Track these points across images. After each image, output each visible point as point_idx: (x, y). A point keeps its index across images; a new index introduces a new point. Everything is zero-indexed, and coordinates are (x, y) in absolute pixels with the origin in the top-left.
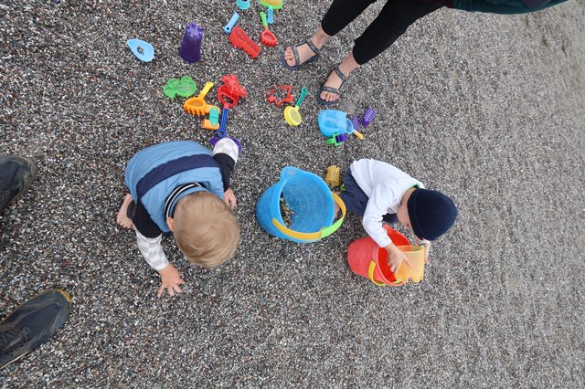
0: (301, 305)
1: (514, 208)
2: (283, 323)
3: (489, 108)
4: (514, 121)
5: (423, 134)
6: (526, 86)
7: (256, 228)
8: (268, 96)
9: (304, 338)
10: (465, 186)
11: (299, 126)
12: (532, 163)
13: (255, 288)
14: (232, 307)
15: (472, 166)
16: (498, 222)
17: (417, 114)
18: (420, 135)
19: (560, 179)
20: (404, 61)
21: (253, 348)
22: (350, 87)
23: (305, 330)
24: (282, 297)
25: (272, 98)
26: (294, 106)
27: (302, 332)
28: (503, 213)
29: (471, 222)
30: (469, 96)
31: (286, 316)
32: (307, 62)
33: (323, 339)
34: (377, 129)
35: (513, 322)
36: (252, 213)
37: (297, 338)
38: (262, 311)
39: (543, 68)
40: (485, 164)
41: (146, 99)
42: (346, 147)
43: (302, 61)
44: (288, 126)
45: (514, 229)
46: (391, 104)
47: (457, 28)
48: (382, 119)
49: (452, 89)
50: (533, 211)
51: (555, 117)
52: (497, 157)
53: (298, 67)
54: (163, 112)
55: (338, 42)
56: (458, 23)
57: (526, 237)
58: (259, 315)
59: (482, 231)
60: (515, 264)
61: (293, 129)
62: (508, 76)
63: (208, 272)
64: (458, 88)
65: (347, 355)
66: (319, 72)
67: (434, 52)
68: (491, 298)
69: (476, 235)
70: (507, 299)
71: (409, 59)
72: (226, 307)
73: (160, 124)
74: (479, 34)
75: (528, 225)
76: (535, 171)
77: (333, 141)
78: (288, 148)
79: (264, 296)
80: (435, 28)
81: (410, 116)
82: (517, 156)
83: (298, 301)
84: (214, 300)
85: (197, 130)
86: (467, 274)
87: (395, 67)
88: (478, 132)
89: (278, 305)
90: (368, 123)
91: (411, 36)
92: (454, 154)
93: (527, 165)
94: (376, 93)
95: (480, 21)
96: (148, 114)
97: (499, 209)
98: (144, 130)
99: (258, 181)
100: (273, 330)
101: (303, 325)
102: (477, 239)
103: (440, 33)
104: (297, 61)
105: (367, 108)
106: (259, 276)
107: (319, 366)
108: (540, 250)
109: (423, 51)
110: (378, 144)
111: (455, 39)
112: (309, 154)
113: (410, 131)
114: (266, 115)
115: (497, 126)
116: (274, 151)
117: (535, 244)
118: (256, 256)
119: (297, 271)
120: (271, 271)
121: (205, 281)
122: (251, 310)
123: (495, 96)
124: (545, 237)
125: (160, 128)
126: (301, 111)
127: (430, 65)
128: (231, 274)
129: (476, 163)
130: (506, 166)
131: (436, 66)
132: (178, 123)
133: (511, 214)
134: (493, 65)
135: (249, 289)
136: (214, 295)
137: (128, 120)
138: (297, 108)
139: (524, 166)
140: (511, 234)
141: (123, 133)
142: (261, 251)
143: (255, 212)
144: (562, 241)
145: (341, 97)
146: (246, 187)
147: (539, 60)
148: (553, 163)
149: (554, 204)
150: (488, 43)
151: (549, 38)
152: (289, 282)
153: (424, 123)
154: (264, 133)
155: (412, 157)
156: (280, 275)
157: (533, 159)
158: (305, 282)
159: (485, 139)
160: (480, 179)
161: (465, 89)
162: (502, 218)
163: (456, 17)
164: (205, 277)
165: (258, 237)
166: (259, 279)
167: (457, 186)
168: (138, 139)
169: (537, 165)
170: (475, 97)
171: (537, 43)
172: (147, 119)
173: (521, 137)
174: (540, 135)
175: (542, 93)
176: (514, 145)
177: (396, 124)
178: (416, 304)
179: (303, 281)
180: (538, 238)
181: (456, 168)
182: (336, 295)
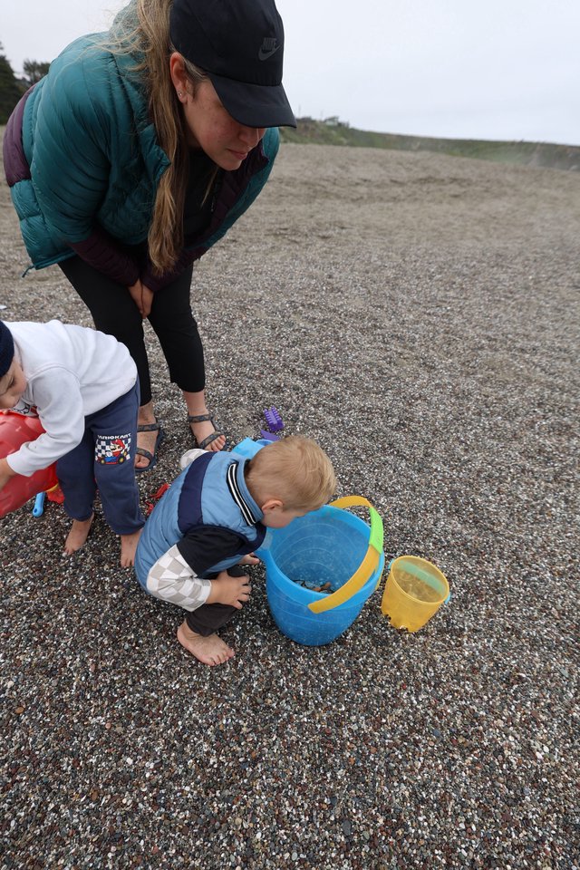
0: (484, 670)
1: (490, 334)
2: (501, 724)
3: (356, 305)
4: (387, 291)
5: (337, 376)
6: (357, 266)
7: (314, 657)
9: (549, 706)
10: (432, 368)
12: (446, 296)
14: (423, 801)
15: (411, 349)
16: (499, 356)
17: (311, 370)
18: (337, 380)
19: (480, 282)
20: (243, 352)
21: (526, 822)
22: (225, 420)
23: (534, 694)
24: (452, 692)
27: (536, 702)
28: (490, 347)
29: (483, 382)
30: (329, 316)
31: (490, 710)
32: (158, 447)
33: (566, 672)
34: (295, 419)
36: (287, 645)
37: (544, 718)
38: (460, 747)
39: (349, 249)
40: (417, 336)
41: (10, 684)
43: (151, 450)
45: (518, 345)
46: (279, 389)
47: (251, 293)
48: (288, 408)
49: (309, 326)
50: (504, 319)
51: (407, 259)
52: (418, 322)
53: (153, 460)
54: (50, 674)
55: (168, 403)
56: (246, 290)
57: (536, 339)
58: (464, 758)
59: (500, 377)
60: (566, 365)
62: (335, 276)
63: (332, 797)
64: (313, 321)
66: (180, 441)
67: (256, 322)
69: (503, 384)
71: (245, 348)
72: (417, 814)
73: (60, 690)
74: (272, 280)
75: (520, 330)
76: (457, 298)
79: (433, 723)
80: (234, 311)
81: (307, 378)
82: (430, 305)
83: (474, 670)
84: (390, 829)
85: (115, 641)
86: (553, 419)
87: (242, 364)
88: (375, 326)
89: (462, 709)
90: (280, 423)
91: (223, 334)
92: (385, 359)
93: (445, 302)
94: (254, 396)
95: (261, 273)
96: (31, 699)
97: (482, 348)
98: (45, 724)
100: (507, 752)
101: (524, 691)
102: (509, 386)
103: (243, 309)
104: (147, 455)
105: (262, 415)
106: (394, 706)
108: (561, 333)
109: (247, 331)
110: (314, 428)
111: (261, 300)
113: (324, 387)
115: (382, 307)
117: (549, 334)
118: (359, 687)
119: (422, 638)
120: (397, 679)
121: (345, 818)
122: (447, 768)
123: (346, 294)
124: (545, 322)
125: (65, 696)
127: (268, 332)
128: (362, 756)
129: (411, 344)
130: (434, 319)
131: (273, 328)
132: (82, 661)
133: (495, 340)
134: (313, 282)
136: (381, 821)
137: (10, 740)
139: (445, 305)
140: (522, 350)
141: (17, 766)
142: (355, 673)
143: (289, 640)
144: (559, 310)
145: (227, 434)
146: (244, 627)
147: (339, 248)
148: (458, 280)
149: (508, 298)
150: (289, 276)
151: (325, 233)
152: (433, 663)
153: (326, 368)
155: (356, 401)
156: (411, 670)
157: (441, 294)
158: (448, 637)
159: (388, 323)
160: (433, 349)
161: (319, 315)
162: (496, 350)
163: (240, 290)
164: (338, 811)
165: (330, 663)
166: (399, 711)
168: (48, 746)
169: (451, 294)
170: (335, 311)
171: (320, 243)
172: (35, 707)
173: (409, 292)
174: (418, 278)
175: (374, 258)
176: (414, 302)
177: (305, 396)
178: (567, 501)
179: (444, 641)
180: (543, 328)
181: (403, 365)
182: (495, 604)
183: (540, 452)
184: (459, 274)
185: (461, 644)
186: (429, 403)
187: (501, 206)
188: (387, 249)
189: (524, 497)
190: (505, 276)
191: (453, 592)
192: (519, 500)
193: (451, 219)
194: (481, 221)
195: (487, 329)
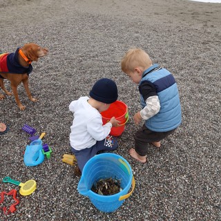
1: (80, 54)
8: (9, 213)
10: (70, 75)
11: (36, 181)
13: (158, 201)
15: (58, 71)
19: (63, 35)
25: (12, 209)
26: (20, 187)
28: (84, 59)
34: (37, 124)
40: (57, 65)
42: (52, 144)
44: (36, 191)
48: (30, 120)
51: (28, 33)
52: (53, 59)
57: (94, 51)
61: (39, 185)
65: (176, 137)
69: (97, 72)
75: (88, 50)
76: (59, 44)
77: (48, 154)
78: (56, 189)
79: (161, 194)
90: (33, 130)
92: (52, 79)
93: (56, 47)
97: (81, 61)
99: (84, 211)
105: (21, 130)
107: (187, 153)
108: (99, 46)
110: (48, 123)
112: (58, 171)
114: (28, 212)
116: (58, 200)
117: (97, 48)
126: (24, 181)
130: (58, 56)
133: (83, 56)
135: (160, 205)
138: (21, 184)
140: (94, 57)
144: (93, 38)
148: (55, 37)
149: (76, 39)
154: (43, 212)
155: (55, 102)
157: (53, 44)
160: (66, 68)
167: (71, 79)
169: (56, 43)
175: (14, 37)
177: (33, 112)
180: (94, 47)
181: (60, 79)
183: (123, 90)
186: (81, 90)
188: (16, 31)
190: (69, 31)
193: (34, 11)
194: (45, 10)
195: (78, 53)
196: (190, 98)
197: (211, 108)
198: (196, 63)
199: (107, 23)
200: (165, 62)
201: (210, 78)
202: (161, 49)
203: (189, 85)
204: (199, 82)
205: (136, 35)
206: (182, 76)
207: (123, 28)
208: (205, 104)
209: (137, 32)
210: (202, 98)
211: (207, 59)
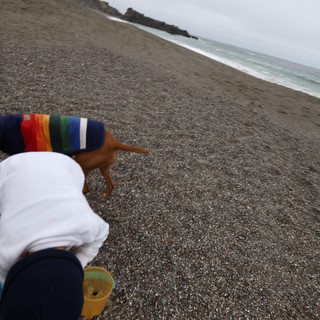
1: (73, 100)
9: (171, 302)
12: (39, 77)
19: (57, 68)
23: (164, 301)
27: (167, 304)
33: (170, 279)
35: (151, 126)
37: (172, 310)
45: (89, 105)
50: (77, 90)
52: (27, 97)
57: (96, 100)
60: (114, 113)
65: (182, 255)
68: (136, 134)
70: (138, 125)
75: (88, 97)
76: (47, 78)
82: (31, 84)
83: (137, 310)
93: (40, 81)
97: (71, 110)
101: (160, 303)
107: (192, 284)
108: (107, 96)
117: (102, 97)
124: (97, 90)
130: (37, 94)
133: (77, 104)
139: (41, 83)
140: (93, 108)
144: (102, 83)
148: (44, 66)
149: (75, 77)
157: (36, 76)
169: (42, 75)
173: (13, 75)
174: (16, 64)
176: (19, 83)
178: (140, 188)
179: (117, 304)
180: (98, 94)
182: (132, 263)
184: (43, 62)
185: (126, 299)
187: (54, 20)
189: (122, 194)
190: (69, 64)
191: (110, 270)
192: (120, 197)
193: (26, 25)
194: (45, 28)
195: (71, 97)
196: (215, 195)
197: (240, 215)
198: (232, 148)
199: (129, 68)
200: (193, 137)
201: (247, 172)
202: (191, 119)
203: (217, 176)
204: (231, 175)
205: (163, 93)
206: (211, 161)
207: (148, 79)
208: (233, 208)
209: (166, 91)
210: (231, 198)
211: (247, 146)
